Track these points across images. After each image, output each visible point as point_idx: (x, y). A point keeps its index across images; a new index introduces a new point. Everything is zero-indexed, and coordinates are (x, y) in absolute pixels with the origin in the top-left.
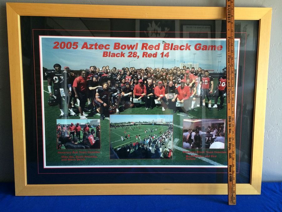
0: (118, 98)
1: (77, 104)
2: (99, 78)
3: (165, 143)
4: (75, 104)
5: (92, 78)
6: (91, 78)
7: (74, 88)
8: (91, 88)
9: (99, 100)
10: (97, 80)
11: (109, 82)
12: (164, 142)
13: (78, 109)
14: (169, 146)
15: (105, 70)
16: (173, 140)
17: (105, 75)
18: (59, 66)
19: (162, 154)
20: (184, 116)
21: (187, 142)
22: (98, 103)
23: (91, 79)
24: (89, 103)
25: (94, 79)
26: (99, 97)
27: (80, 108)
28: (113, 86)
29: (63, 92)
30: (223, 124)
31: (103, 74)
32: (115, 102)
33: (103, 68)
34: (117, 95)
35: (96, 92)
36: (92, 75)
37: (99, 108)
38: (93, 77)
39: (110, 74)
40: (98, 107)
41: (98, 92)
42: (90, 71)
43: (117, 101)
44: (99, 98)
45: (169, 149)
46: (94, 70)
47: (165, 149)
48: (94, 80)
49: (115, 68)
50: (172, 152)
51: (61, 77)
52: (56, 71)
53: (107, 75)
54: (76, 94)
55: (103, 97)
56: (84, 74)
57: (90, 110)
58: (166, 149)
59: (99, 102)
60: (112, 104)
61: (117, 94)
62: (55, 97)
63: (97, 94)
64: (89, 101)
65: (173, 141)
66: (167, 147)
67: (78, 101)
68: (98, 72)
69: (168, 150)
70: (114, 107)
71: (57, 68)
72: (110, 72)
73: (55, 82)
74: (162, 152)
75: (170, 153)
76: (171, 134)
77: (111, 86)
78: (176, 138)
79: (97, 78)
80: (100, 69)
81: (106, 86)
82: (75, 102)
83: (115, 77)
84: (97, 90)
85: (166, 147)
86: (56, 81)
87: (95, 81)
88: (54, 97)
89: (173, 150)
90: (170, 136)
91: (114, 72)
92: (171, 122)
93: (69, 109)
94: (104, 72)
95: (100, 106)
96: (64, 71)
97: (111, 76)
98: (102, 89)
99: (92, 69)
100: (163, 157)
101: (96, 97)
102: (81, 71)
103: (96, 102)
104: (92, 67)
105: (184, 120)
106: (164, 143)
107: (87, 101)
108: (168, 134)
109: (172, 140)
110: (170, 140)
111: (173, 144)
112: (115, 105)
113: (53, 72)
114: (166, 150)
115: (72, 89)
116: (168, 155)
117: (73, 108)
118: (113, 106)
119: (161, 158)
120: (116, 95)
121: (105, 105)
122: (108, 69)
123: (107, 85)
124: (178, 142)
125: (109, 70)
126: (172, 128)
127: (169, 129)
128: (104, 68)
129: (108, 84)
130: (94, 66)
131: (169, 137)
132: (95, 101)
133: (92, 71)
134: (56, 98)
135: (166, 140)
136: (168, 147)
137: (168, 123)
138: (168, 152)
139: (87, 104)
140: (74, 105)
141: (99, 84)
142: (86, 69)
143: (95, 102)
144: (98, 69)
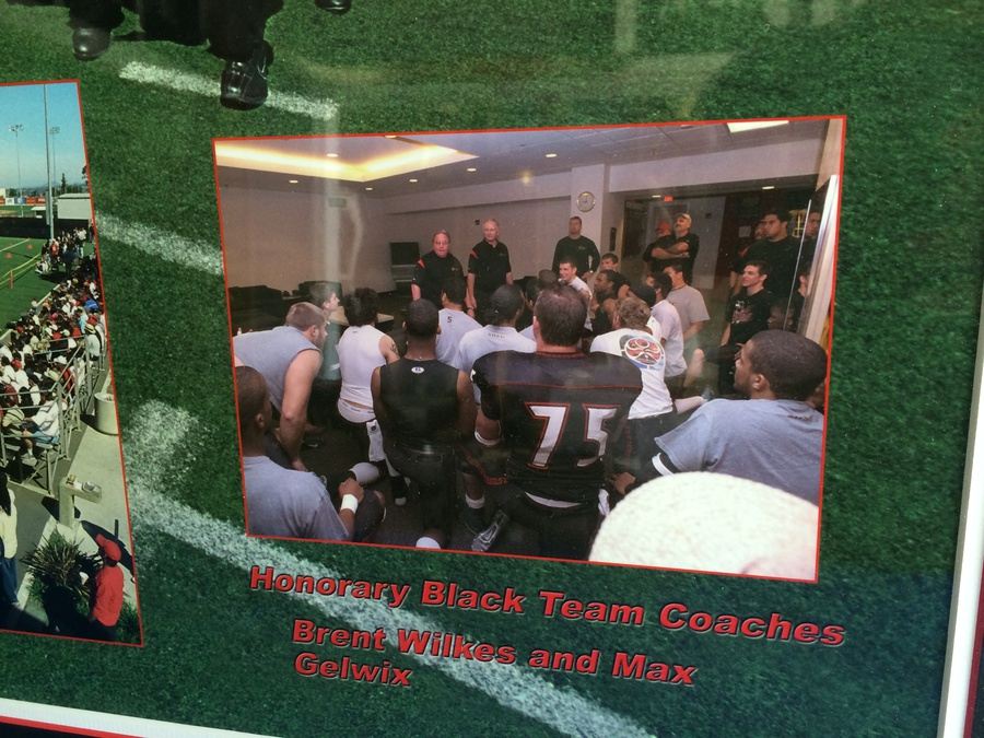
3: (38, 452)
12: (24, 449)
14: (91, 493)
16: (124, 422)
19: (27, 579)
20: (215, 89)
21: (285, 458)
30: (805, 193)
45: (93, 530)
47: (47, 533)
50: (127, 561)
58: (62, 529)
65: (123, 437)
66: (66, 509)
69: (89, 547)
74: (27, 557)
75: (107, 578)
76: (94, 345)
78: (149, 393)
85: (52, 507)
89: (137, 539)
90: (80, 375)
92: (65, 189)
100: (42, 616)
105: (230, 154)
106: (29, 459)
108: (58, 346)
109: (110, 421)
110: (91, 420)
111: (129, 472)
114: (56, 537)
116: (93, 603)
119: (25, 622)
124: (179, 454)
126: (90, 268)
127: (54, 277)
131: (67, 380)
135: (49, 417)
136: (79, 503)
137: (35, 194)
138: (85, 563)
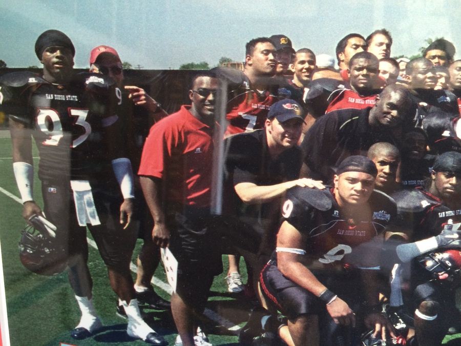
0: (443, 276)
1: (164, 278)
2: (310, 121)
4: (154, 281)
5: (260, 125)
6: (253, 120)
7: (147, 185)
8: (247, 191)
9: (297, 271)
10: (294, 138)
11: (382, 152)
13: (169, 308)
15: (361, 62)
17: (356, 101)
18: (65, 45)
22: (293, 292)
23: (249, 130)
24: (233, 281)
25: (274, 130)
26: (299, 251)
27: (177, 302)
28: (411, 188)
29: (89, 205)
31: (340, 96)
32: (412, 300)
33: (341, 48)
34: (439, 256)
35: (278, 220)
36: (261, 99)
37: (298, 325)
38: (262, 117)
39: (395, 97)
40: (292, 314)
41: (291, 220)
42: (248, 72)
43: (431, 297)
44: (298, 259)
46: (274, 64)
48: (270, 139)
49: (441, 44)
51: (74, 112)
52: (47, 77)
53: (370, 101)
54: (156, 218)
55: (329, 258)
56: (205, 92)
57: (236, 328)
59: (295, 284)
60: (391, 310)
61: (441, 249)
62: (51, 228)
63: (288, 230)
64: (233, 272)
67: (170, 261)
68: (306, 84)
70: (402, 333)
71: (53, 57)
72: (393, 77)
73: (48, 142)
77: (390, 186)
79: (293, 125)
80: (322, 60)
81: (354, 181)
82: (153, 265)
83: (435, 121)
84: (288, 209)
86: (48, 137)
87: (278, 145)
88: (42, 224)
91: (435, 80)
93: (122, 303)
94: (345, 82)
95: (303, 310)
96: (88, 73)
97: (407, 106)
98: (326, 203)
99: (262, 58)
101: (279, 249)
102: (188, 74)
103: (280, 283)
104: (261, 47)
107: (220, 269)
112: (411, 321)
113: (32, 80)
115: (137, 189)
117: (140, 297)
118: (401, 325)
120: (430, 254)
121: (338, 307)
122: (387, 57)
123: (364, 176)
125: (394, 62)
128: (350, 52)
129: (371, 169)
130: (274, 40)
132: (272, 273)
133: (259, 74)
134: (53, 234)
139: (221, 290)
140: (146, 281)
141: (304, 167)
142: (224, 60)
143: (270, 284)
144: (302, 56)
